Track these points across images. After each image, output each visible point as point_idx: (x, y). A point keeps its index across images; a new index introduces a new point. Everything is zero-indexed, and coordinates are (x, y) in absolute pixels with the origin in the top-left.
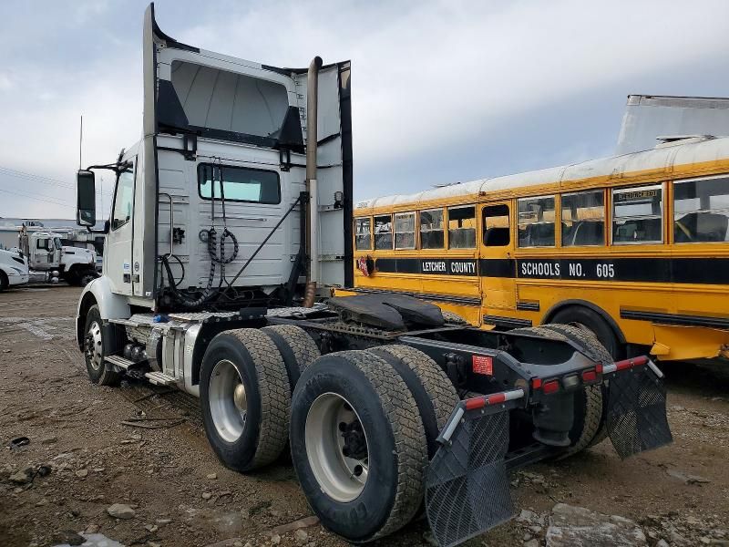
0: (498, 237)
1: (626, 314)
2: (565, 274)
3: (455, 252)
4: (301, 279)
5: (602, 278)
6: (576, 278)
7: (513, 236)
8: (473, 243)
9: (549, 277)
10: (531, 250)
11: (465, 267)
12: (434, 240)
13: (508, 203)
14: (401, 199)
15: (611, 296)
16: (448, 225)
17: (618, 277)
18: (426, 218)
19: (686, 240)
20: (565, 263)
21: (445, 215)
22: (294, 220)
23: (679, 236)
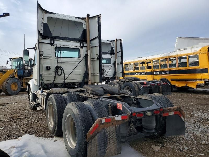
0: (149, 68)
1: (172, 80)
2: (161, 74)
3: (142, 71)
4: (115, 76)
5: (167, 74)
6: (163, 74)
7: (152, 67)
8: (145, 69)
9: (159, 74)
10: (155, 70)
11: (143, 74)
12: (137, 68)
13: (151, 61)
14: (130, 61)
15: (169, 77)
16: (140, 66)
17: (170, 74)
18: (135, 64)
19: (180, 67)
20: (161, 72)
21: (139, 64)
22: (113, 66)
23: (179, 66)
